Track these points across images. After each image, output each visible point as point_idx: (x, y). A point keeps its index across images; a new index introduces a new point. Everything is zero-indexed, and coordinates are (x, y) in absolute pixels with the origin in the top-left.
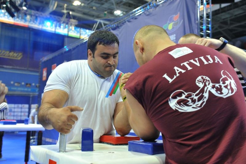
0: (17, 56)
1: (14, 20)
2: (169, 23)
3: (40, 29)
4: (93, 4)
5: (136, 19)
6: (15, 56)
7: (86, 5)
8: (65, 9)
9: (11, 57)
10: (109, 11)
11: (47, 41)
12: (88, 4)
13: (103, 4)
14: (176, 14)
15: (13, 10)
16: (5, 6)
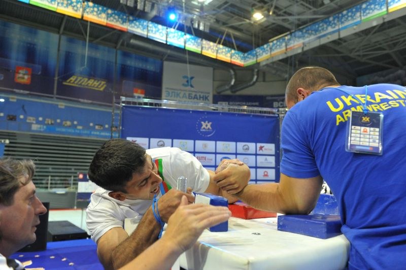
0: (98, 85)
1: (107, 19)
3: (146, 36)
6: (96, 86)
9: (91, 86)
11: (140, 65)
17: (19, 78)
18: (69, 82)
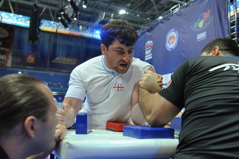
1: (70, 30)
2: (200, 21)
3: (91, 37)
4: (137, 11)
5: (168, 19)
6: (71, 62)
7: (130, 14)
8: (112, 18)
9: (68, 62)
10: (152, 17)
12: (132, 12)
13: (146, 11)
14: (206, 12)
15: (66, 21)
16: (60, 18)
17: (29, 60)
18: (56, 61)
